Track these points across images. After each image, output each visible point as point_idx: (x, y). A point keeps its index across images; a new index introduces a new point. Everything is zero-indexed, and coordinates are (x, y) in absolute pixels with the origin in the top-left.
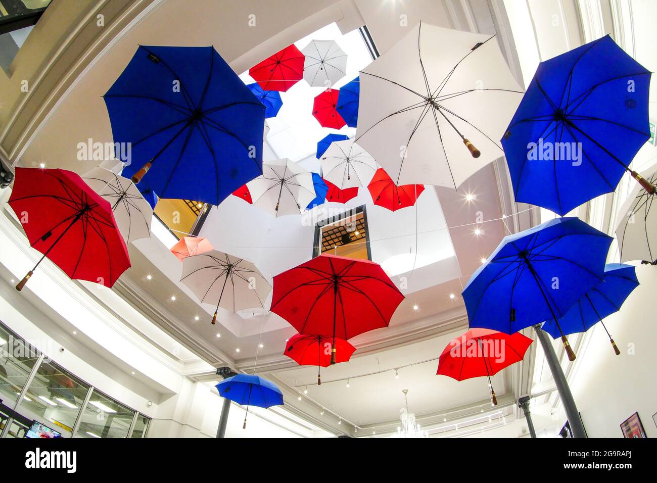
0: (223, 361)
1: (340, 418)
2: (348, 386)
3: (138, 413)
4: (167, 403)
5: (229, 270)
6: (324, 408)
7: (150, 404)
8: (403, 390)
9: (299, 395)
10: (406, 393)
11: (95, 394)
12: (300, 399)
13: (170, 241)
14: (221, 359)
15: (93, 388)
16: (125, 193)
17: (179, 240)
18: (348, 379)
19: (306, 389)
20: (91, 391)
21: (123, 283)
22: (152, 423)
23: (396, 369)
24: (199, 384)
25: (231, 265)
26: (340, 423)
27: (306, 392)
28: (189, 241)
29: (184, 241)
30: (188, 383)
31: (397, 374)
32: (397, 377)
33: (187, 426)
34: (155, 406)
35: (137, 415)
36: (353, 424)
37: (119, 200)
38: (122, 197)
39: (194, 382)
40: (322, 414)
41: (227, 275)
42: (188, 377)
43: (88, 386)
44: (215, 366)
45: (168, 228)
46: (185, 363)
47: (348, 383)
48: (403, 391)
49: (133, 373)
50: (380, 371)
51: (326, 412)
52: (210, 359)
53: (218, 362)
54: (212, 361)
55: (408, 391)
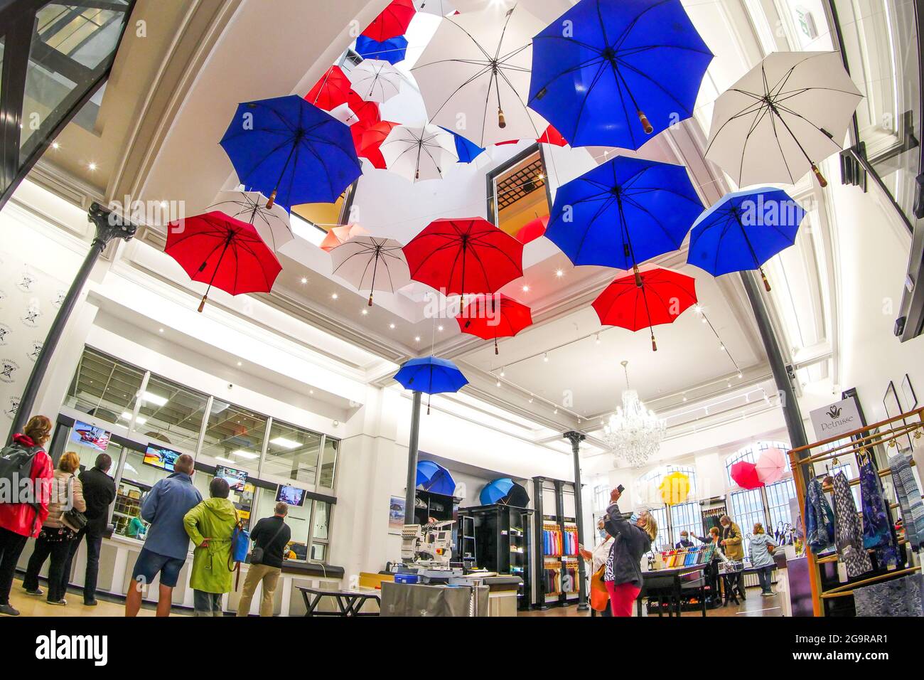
0: (404, 355)
1: (556, 406)
2: (546, 360)
3: (325, 436)
4: (355, 417)
5: (377, 252)
6: (532, 394)
7: (336, 423)
8: (622, 361)
9: (498, 380)
10: (625, 366)
11: (276, 426)
12: (499, 385)
13: (317, 238)
14: (402, 353)
15: (271, 419)
16: (257, 205)
18: (545, 352)
19: (502, 372)
20: (270, 422)
21: (277, 294)
22: (342, 445)
23: (597, 334)
24: (386, 389)
25: (377, 248)
26: (556, 412)
27: (502, 375)
30: (374, 391)
33: (381, 439)
34: (342, 425)
35: (324, 439)
36: (575, 414)
37: (254, 214)
38: (255, 210)
39: (380, 388)
40: (530, 401)
41: (377, 259)
42: (372, 384)
43: (265, 418)
44: (397, 363)
45: (312, 224)
46: (366, 369)
47: (546, 356)
48: (622, 363)
49: (311, 392)
51: (535, 399)
52: (391, 355)
53: (399, 357)
54: (392, 357)
55: (627, 362)
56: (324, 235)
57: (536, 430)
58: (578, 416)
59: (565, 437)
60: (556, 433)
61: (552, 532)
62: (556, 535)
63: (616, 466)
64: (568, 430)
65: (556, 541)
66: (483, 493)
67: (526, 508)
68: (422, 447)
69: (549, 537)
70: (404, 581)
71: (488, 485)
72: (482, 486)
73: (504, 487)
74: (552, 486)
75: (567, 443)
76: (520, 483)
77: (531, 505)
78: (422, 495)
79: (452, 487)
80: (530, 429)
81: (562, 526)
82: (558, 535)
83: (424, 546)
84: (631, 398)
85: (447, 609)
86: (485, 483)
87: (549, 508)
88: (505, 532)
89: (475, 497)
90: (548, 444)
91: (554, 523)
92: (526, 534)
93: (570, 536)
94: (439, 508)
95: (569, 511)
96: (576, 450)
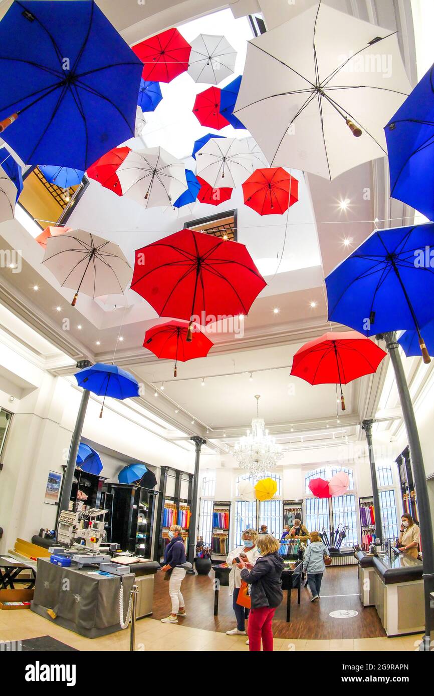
0: (83, 354)
1: (194, 418)
2: (203, 384)
4: (30, 397)
5: (93, 253)
6: (179, 406)
7: (12, 398)
8: (255, 395)
9: (156, 391)
10: (257, 398)
12: (156, 395)
14: (81, 352)
17: (43, 230)
18: (203, 378)
19: (162, 385)
22: (14, 419)
23: (251, 372)
24: (60, 379)
25: (94, 249)
26: (193, 423)
27: (162, 388)
28: (54, 231)
29: (48, 231)
30: (49, 377)
31: (251, 376)
32: (251, 379)
33: (48, 421)
34: (17, 401)
36: (205, 425)
39: (55, 376)
40: (176, 412)
41: (90, 259)
42: (49, 371)
44: (75, 359)
45: (34, 219)
46: (47, 358)
47: (203, 381)
50: (236, 372)
51: (181, 411)
52: (71, 352)
53: (78, 354)
54: (72, 354)
55: (259, 396)
56: (40, 231)
57: (169, 430)
58: (208, 427)
59: (191, 440)
60: (185, 435)
61: (170, 510)
62: (173, 512)
63: (223, 465)
64: (195, 435)
65: (172, 517)
66: (122, 473)
67: (153, 489)
68: (84, 434)
69: (167, 513)
70: (60, 564)
71: (126, 468)
72: (120, 467)
73: (140, 472)
74: (174, 474)
75: (193, 444)
76: (151, 469)
77: (157, 488)
78: (77, 473)
79: (100, 467)
80: (165, 428)
81: (178, 505)
82: (174, 512)
83: (81, 532)
84: (258, 425)
85: (99, 597)
86: (124, 465)
87: (170, 491)
88: (135, 507)
89: (114, 476)
90: (177, 442)
91: (172, 502)
92: (150, 508)
93: (183, 513)
94: (88, 484)
95: (184, 495)
96: (198, 451)
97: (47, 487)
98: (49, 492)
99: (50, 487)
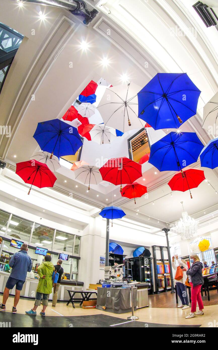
0: (103, 206)
1: (158, 219)
2: (153, 204)
3: (75, 235)
4: (86, 228)
6: (149, 216)
7: (79, 230)
9: (137, 212)
10: (182, 203)
11: (58, 232)
12: (137, 214)
13: (69, 166)
15: (56, 230)
16: (47, 156)
18: (153, 201)
19: (138, 209)
20: (55, 231)
21: (56, 186)
22: (82, 238)
23: (171, 193)
24: (97, 218)
25: (91, 169)
26: (158, 222)
27: (138, 210)
29: (75, 164)
30: (92, 219)
31: (171, 195)
33: (95, 236)
34: (82, 231)
35: (75, 236)
36: (165, 222)
37: (47, 159)
38: (47, 158)
39: (95, 218)
40: (149, 219)
41: (91, 172)
42: (92, 216)
43: (54, 230)
45: (67, 161)
46: (89, 211)
48: (181, 202)
49: (70, 220)
50: (165, 195)
51: (151, 218)
52: (98, 206)
53: (101, 206)
54: (99, 207)
55: (183, 202)
56: (72, 165)
57: (152, 229)
58: (167, 223)
59: (162, 230)
60: (159, 229)
61: (160, 265)
62: (161, 266)
63: (182, 239)
64: (164, 228)
65: (162, 268)
66: (134, 253)
67: (150, 257)
68: (111, 238)
69: (159, 267)
70: (106, 287)
71: (136, 250)
72: (133, 250)
73: (142, 250)
74: (159, 248)
75: (163, 232)
76: (147, 248)
77: (152, 256)
78: (111, 255)
79: (122, 251)
80: (150, 229)
81: (164, 262)
82: (162, 266)
83: (113, 274)
84: (185, 215)
85: (121, 296)
86: (134, 249)
87: (158, 257)
88: (143, 267)
89: (131, 255)
90: (156, 233)
91: (161, 262)
92: (150, 266)
93: (167, 266)
94: (118, 259)
95: (166, 257)
96: (167, 235)
97: (100, 263)
98: (102, 265)
99: (101, 263)
